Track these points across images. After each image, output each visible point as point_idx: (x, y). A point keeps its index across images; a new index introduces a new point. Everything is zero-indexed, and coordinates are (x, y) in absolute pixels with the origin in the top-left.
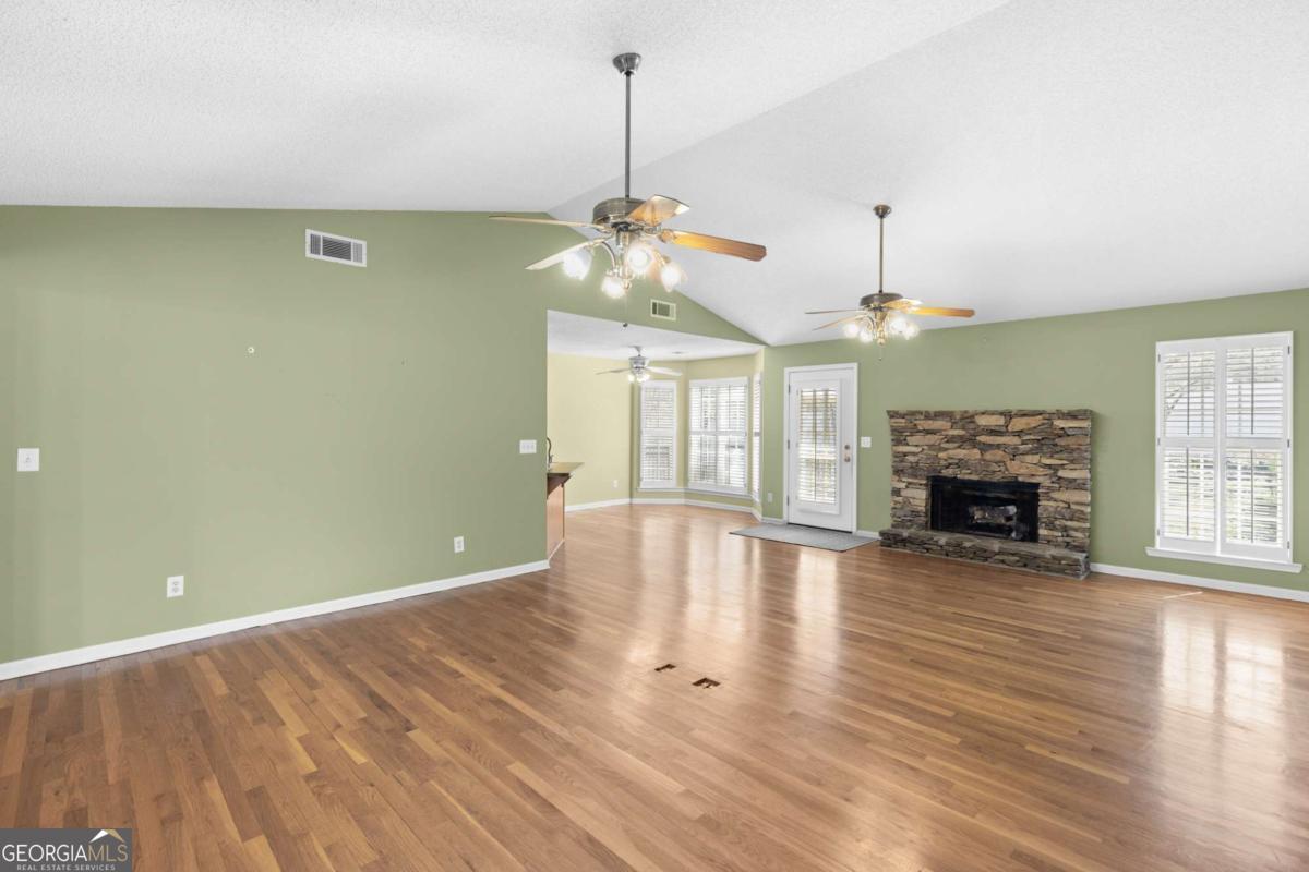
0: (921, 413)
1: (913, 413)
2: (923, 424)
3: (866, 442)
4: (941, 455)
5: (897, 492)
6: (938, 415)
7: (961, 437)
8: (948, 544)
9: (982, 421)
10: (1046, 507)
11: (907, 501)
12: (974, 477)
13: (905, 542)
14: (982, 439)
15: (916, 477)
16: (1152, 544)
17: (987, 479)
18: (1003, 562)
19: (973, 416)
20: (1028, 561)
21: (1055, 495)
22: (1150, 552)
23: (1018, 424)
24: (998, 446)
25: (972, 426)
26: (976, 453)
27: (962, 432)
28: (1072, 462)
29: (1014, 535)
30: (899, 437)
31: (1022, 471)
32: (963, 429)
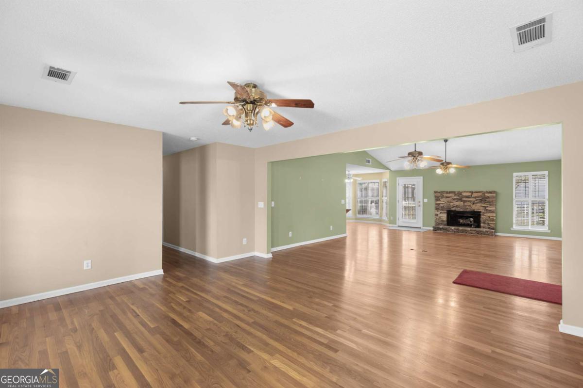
0: (445, 192)
1: (443, 192)
2: (445, 195)
3: (426, 200)
4: (451, 204)
5: (437, 215)
6: (450, 192)
7: (457, 199)
8: (454, 229)
9: (464, 194)
10: (483, 218)
11: (440, 218)
12: (461, 210)
13: (441, 229)
14: (464, 199)
15: (443, 210)
16: (512, 227)
17: (465, 210)
18: (471, 233)
19: (461, 193)
20: (478, 233)
21: (485, 214)
22: (512, 229)
23: (475, 195)
24: (469, 201)
25: (461, 195)
26: (462, 203)
27: (458, 197)
28: (490, 205)
29: (473, 226)
30: (437, 199)
31: (476, 208)
32: (458, 196)
